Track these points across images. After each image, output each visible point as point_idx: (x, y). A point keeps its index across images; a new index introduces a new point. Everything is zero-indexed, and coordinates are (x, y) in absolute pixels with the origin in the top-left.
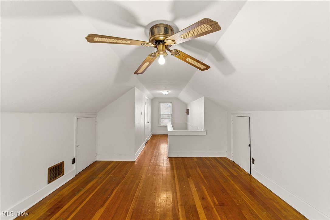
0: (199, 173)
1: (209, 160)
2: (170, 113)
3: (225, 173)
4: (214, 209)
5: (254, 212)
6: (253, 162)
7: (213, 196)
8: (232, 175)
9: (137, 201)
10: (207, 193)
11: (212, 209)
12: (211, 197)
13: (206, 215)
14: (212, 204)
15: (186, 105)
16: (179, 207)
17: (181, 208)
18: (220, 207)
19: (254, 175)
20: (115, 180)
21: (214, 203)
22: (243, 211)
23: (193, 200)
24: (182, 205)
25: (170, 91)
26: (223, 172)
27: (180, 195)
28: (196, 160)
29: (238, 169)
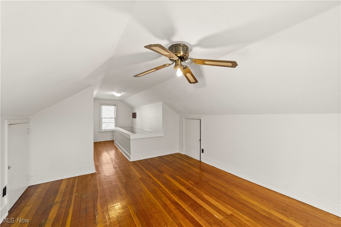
0: (168, 168)
1: (168, 157)
2: (114, 117)
3: (185, 164)
4: (194, 188)
5: (214, 181)
6: (203, 152)
7: (188, 181)
8: (190, 164)
9: (132, 205)
10: (183, 180)
11: (193, 188)
12: (187, 181)
13: (192, 193)
14: (191, 185)
15: (132, 108)
16: (171, 195)
17: (173, 195)
18: (196, 185)
19: (203, 161)
20: (87, 197)
21: (192, 184)
22: (210, 183)
23: (177, 187)
24: (172, 193)
25: (123, 93)
26: (184, 164)
27: (166, 187)
28: (157, 159)
29: (192, 159)
